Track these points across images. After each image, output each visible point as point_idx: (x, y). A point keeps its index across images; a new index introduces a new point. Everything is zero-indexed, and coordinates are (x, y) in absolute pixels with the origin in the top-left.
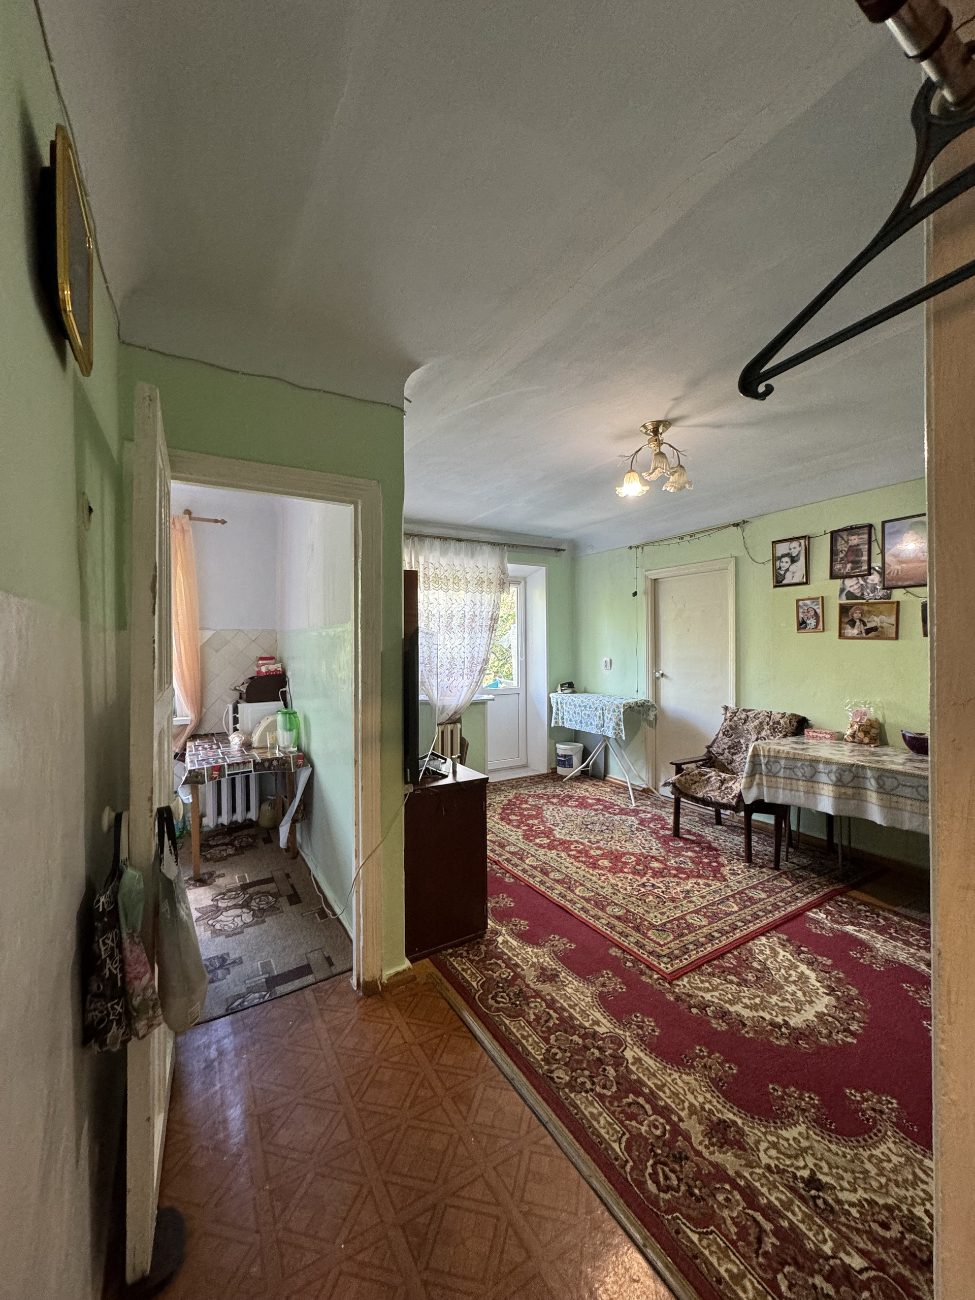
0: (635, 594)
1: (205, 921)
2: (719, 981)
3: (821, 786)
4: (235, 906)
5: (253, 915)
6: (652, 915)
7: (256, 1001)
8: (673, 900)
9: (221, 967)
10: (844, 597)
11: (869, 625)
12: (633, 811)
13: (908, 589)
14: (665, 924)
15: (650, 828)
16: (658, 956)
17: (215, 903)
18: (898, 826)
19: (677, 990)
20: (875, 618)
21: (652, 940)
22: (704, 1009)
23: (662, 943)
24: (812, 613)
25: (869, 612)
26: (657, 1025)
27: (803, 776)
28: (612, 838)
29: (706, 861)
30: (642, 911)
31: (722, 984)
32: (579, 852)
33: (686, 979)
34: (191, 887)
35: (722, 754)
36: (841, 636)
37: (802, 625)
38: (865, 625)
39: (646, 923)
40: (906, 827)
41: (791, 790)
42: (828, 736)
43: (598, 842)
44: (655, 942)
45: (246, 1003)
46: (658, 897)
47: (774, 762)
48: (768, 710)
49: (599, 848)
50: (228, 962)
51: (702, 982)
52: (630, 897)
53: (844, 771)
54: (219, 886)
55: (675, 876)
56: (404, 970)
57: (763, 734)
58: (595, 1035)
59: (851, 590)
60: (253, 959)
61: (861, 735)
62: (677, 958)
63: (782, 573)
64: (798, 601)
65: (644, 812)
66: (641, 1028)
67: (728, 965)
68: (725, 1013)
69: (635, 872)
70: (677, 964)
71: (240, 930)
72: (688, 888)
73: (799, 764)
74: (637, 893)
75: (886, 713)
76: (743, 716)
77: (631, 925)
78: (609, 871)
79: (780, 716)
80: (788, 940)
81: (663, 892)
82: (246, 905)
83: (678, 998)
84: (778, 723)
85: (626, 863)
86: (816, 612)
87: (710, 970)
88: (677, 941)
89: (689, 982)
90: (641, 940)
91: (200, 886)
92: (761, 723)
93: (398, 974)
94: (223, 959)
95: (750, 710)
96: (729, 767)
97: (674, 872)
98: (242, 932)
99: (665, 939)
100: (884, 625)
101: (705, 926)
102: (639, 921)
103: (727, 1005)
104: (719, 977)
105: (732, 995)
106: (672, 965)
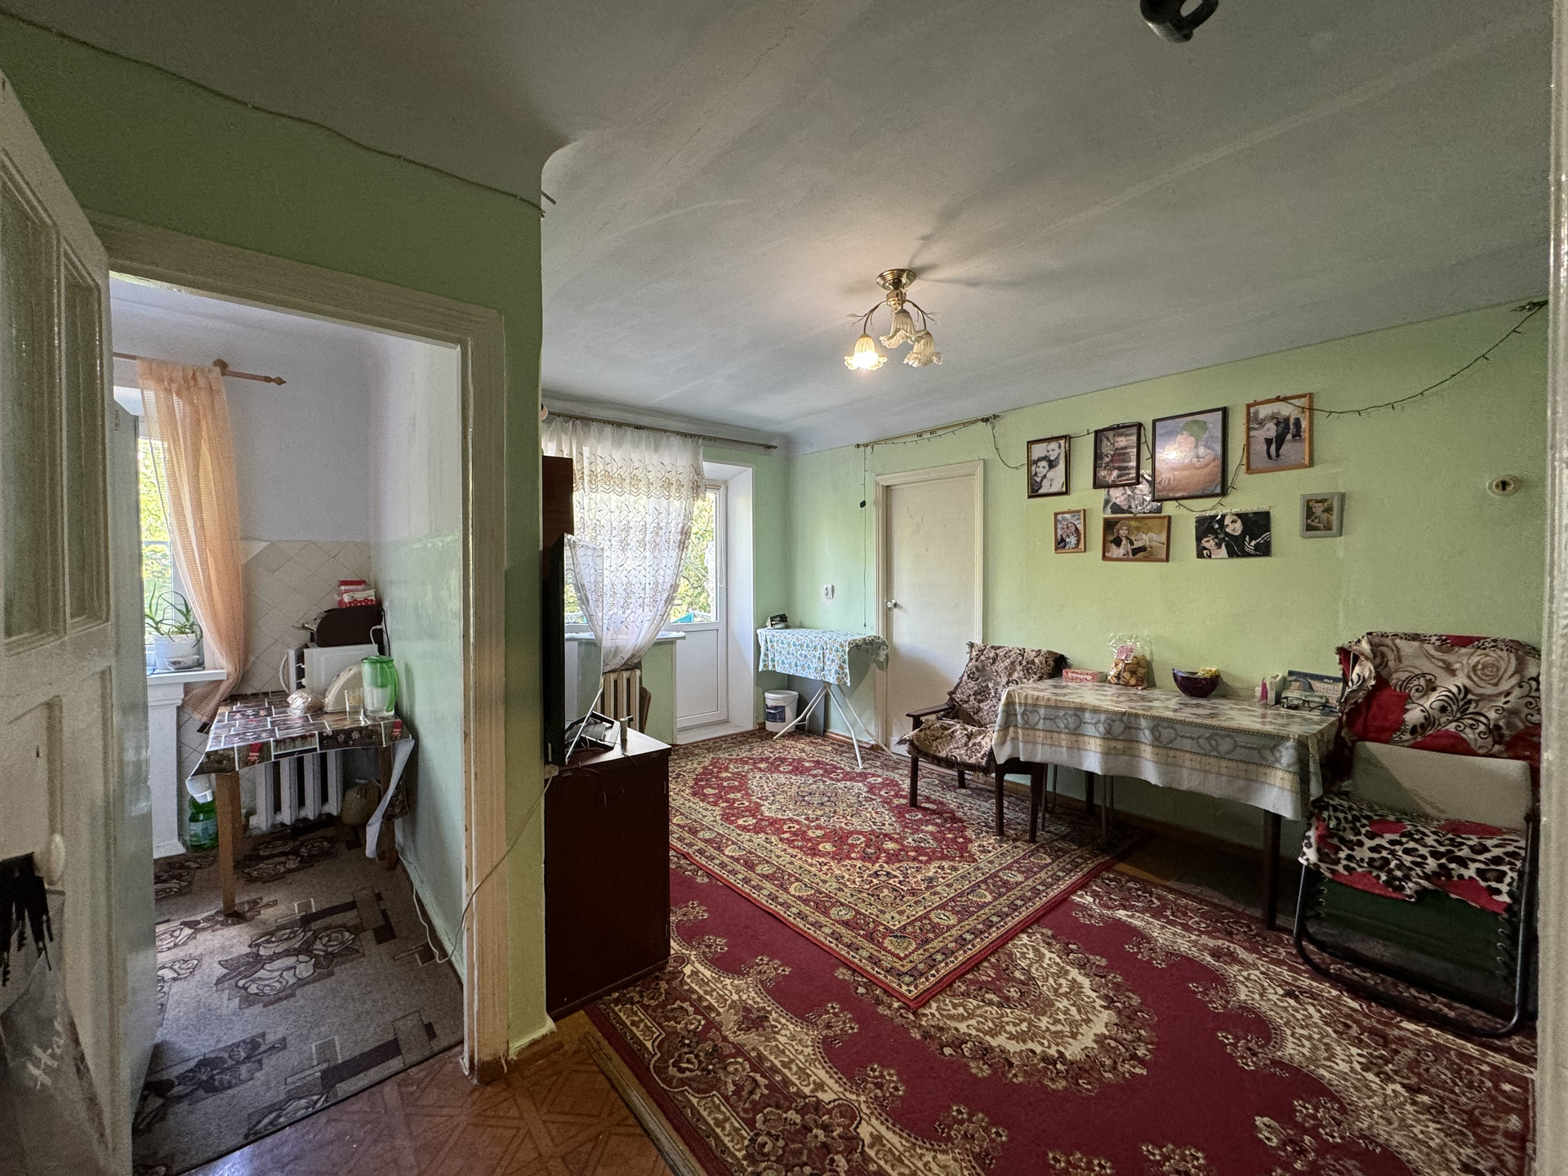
0: (863, 504)
1: (233, 982)
2: (975, 1003)
3: (1086, 739)
4: (287, 953)
5: (315, 966)
6: (888, 916)
7: (299, 1114)
8: (913, 892)
9: (248, 1058)
10: (1109, 510)
11: (1137, 545)
12: (860, 775)
13: (1181, 502)
14: (904, 927)
15: (881, 796)
16: (899, 975)
17: (254, 950)
18: (1175, 785)
19: (924, 1023)
20: (1144, 536)
21: (889, 952)
22: (960, 1047)
23: (902, 955)
24: (1073, 529)
25: (1138, 529)
26: (901, 1080)
27: (1066, 727)
28: (835, 812)
29: (950, 836)
30: (875, 911)
31: (979, 1007)
32: (794, 834)
33: (934, 1005)
34: (218, 926)
35: (967, 702)
36: (1104, 558)
37: (1061, 544)
38: (1132, 543)
39: (881, 928)
40: (1185, 786)
41: (1052, 745)
42: (1089, 678)
43: (817, 819)
44: (893, 954)
45: (282, 1120)
46: (894, 890)
47: (1031, 712)
48: (1021, 647)
49: (819, 827)
50: (262, 1049)
51: (955, 1006)
52: (860, 892)
53: (1114, 721)
54: (264, 923)
55: (914, 859)
56: (544, 1037)
57: (1015, 676)
58: (818, 1106)
59: (1118, 501)
60: (305, 1039)
61: (1127, 675)
62: (922, 975)
63: (1038, 480)
64: (1056, 514)
65: (874, 775)
66: (879, 1086)
67: (985, 978)
68: (986, 1049)
69: (865, 857)
70: (924, 984)
71: (289, 991)
72: (930, 874)
73: (1062, 713)
74: (867, 887)
75: (1154, 648)
76: (992, 655)
77: (862, 932)
78: (833, 858)
79: (1034, 654)
80: (1053, 937)
81: (900, 882)
82: (306, 949)
83: (926, 1035)
84: (1033, 662)
85: (853, 846)
86: (1077, 529)
87: (963, 988)
88: (921, 951)
89: (938, 1009)
90: (875, 953)
91: (233, 924)
92: (1012, 663)
93: (534, 1043)
94: (253, 1044)
95: (999, 648)
96: (976, 717)
97: (912, 854)
98: (293, 995)
99: (906, 949)
100: (1154, 544)
101: (954, 926)
102: (871, 925)
103: (988, 1038)
104: (975, 998)
105: (993, 1022)
106: (916, 987)
